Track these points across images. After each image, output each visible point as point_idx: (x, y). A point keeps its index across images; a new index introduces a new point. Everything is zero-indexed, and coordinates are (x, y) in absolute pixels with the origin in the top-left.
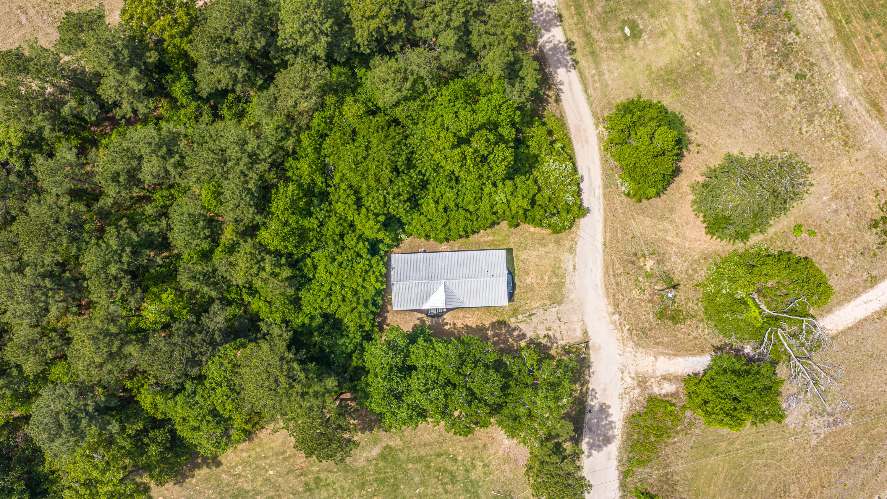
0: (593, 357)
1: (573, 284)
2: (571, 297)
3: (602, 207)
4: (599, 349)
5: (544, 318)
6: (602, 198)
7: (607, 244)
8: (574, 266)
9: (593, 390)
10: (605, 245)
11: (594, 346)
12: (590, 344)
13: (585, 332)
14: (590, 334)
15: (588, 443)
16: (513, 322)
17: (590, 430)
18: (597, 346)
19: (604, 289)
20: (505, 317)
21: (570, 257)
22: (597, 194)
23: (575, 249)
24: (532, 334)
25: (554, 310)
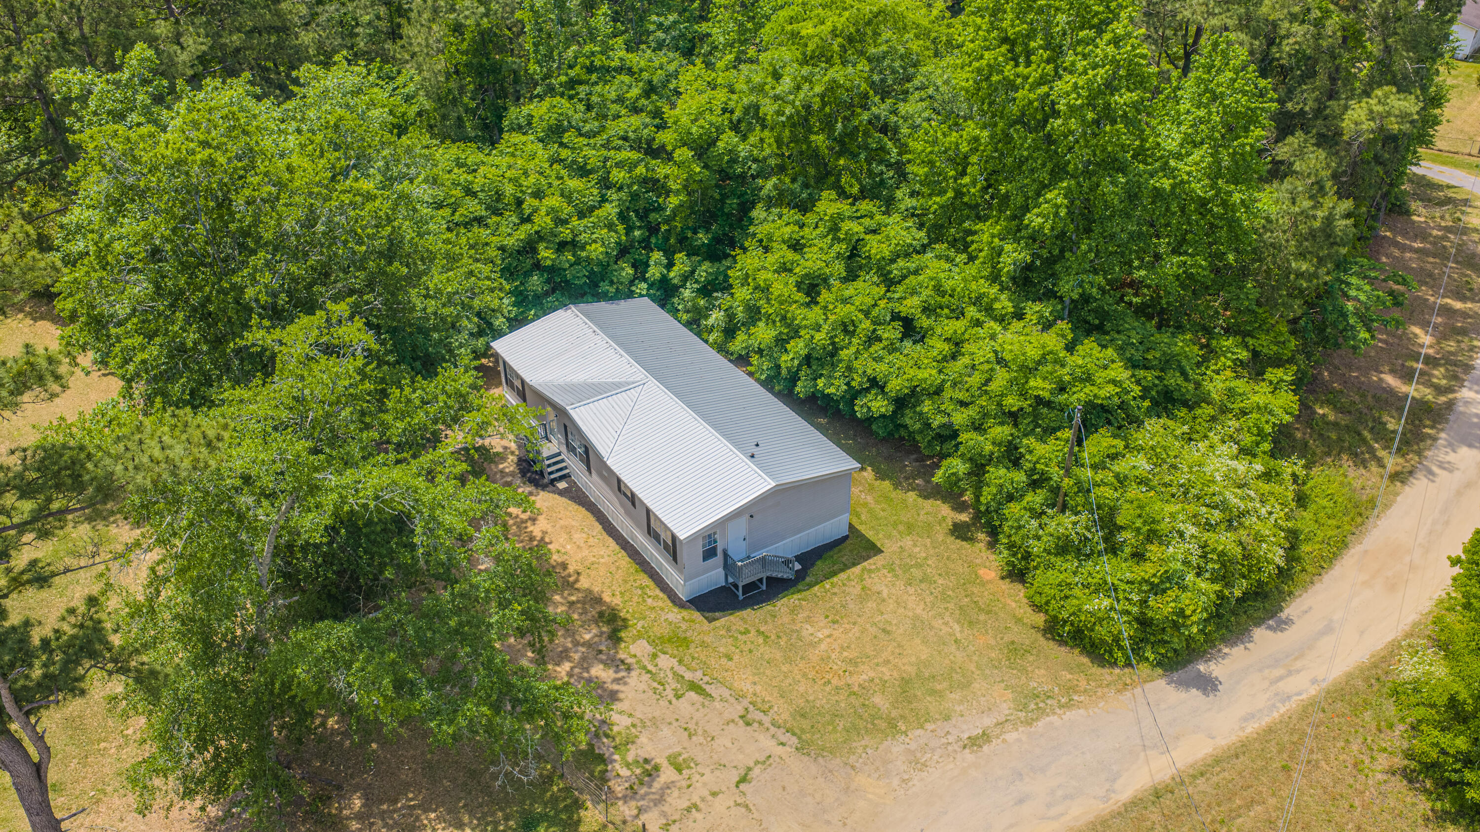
1: (917, 763)
2: (861, 780)
3: (1266, 721)
5: (713, 728)
6: (1293, 704)
7: (1167, 801)
8: (985, 737)
10: (1157, 794)
16: (636, 648)
20: (638, 624)
21: (1005, 708)
22: (1286, 687)
23: (1042, 712)
24: (625, 721)
25: (767, 744)
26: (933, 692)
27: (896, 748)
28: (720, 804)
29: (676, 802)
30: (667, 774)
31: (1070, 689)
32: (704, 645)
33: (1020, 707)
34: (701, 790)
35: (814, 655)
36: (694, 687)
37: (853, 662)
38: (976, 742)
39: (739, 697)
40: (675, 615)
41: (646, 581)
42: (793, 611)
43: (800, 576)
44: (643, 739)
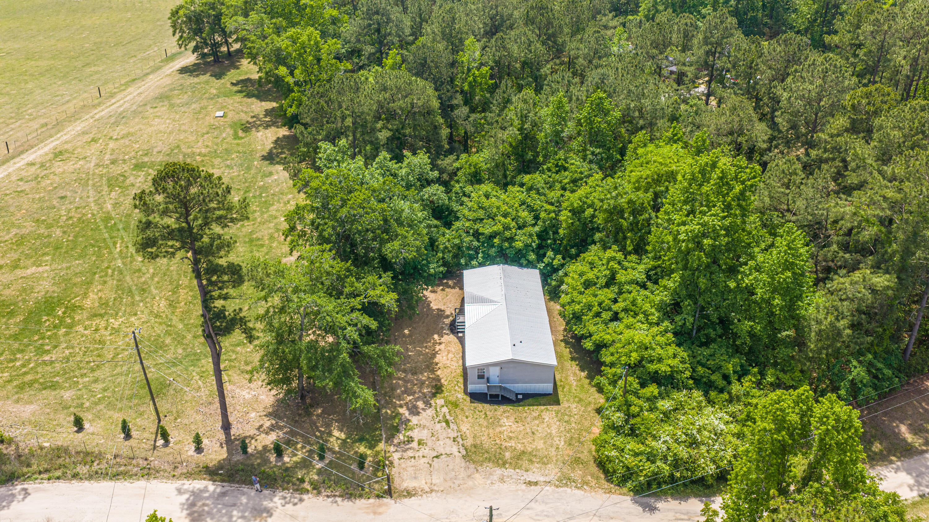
1: (502, 480)
2: (477, 476)
4: (375, 513)
5: (441, 437)
11: (380, 506)
13: (409, 494)
14: (406, 501)
15: (205, 490)
16: (439, 401)
17: (223, 494)
18: (381, 510)
20: (446, 394)
21: (553, 478)
23: (566, 485)
27: (499, 472)
28: (423, 460)
29: (410, 453)
30: (414, 445)
32: (462, 410)
33: (560, 480)
34: (420, 454)
35: (498, 429)
36: (447, 422)
38: (530, 483)
39: (459, 431)
41: (461, 380)
42: (504, 412)
43: (519, 401)
44: (416, 431)
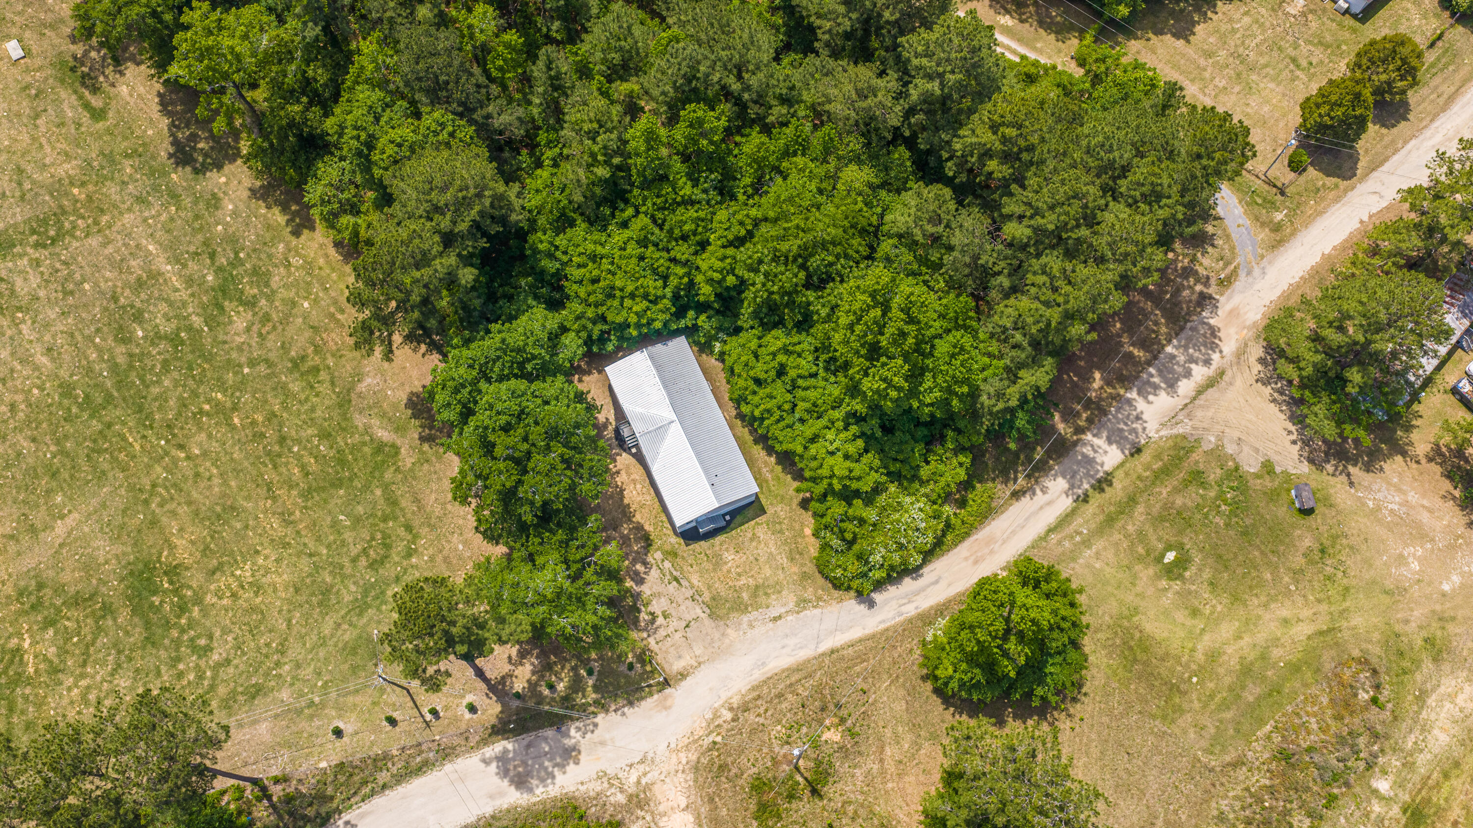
0: (649, 703)
1: (751, 626)
2: (729, 631)
3: (888, 624)
4: (666, 708)
5: (680, 600)
6: (902, 618)
7: (834, 656)
8: (780, 617)
9: (596, 725)
10: (832, 652)
11: (665, 699)
12: (668, 691)
13: (683, 676)
14: (683, 683)
15: (506, 751)
16: (655, 556)
17: (528, 746)
18: (668, 703)
19: (764, 678)
20: (658, 543)
21: (791, 605)
22: (904, 609)
23: (805, 608)
24: (648, 592)
25: (699, 611)
26: (766, 594)
27: (745, 619)
28: (678, 636)
29: (662, 633)
30: (660, 620)
31: (819, 599)
32: (683, 558)
33: (797, 605)
34: (671, 629)
35: (725, 568)
36: (676, 579)
37: (739, 575)
38: (775, 619)
39: (692, 587)
40: (674, 540)
41: (665, 519)
42: (721, 545)
43: (729, 523)
44: (654, 602)
